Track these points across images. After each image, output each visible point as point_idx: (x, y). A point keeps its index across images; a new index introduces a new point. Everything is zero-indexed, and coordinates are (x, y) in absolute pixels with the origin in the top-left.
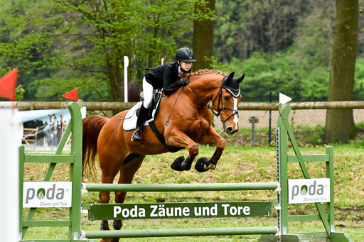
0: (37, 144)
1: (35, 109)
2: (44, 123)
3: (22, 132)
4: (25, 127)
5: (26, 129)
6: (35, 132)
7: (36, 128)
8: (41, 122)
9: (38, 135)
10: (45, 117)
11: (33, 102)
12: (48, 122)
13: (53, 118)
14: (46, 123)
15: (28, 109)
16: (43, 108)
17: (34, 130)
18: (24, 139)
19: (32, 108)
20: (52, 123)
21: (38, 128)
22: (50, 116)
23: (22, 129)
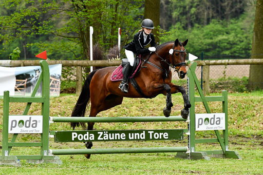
0: (26, 92)
1: (24, 66)
2: (31, 76)
3: (15, 83)
4: (17, 79)
5: (18, 80)
6: (24, 82)
7: (24, 79)
8: (29, 75)
9: (27, 84)
10: (31, 72)
11: (23, 61)
12: (34, 75)
13: (37, 72)
14: (32, 76)
15: (20, 66)
16: (30, 65)
17: (24, 81)
18: (16, 87)
19: (22, 64)
20: (37, 76)
21: (26, 80)
22: (36, 71)
23: (15, 80)
